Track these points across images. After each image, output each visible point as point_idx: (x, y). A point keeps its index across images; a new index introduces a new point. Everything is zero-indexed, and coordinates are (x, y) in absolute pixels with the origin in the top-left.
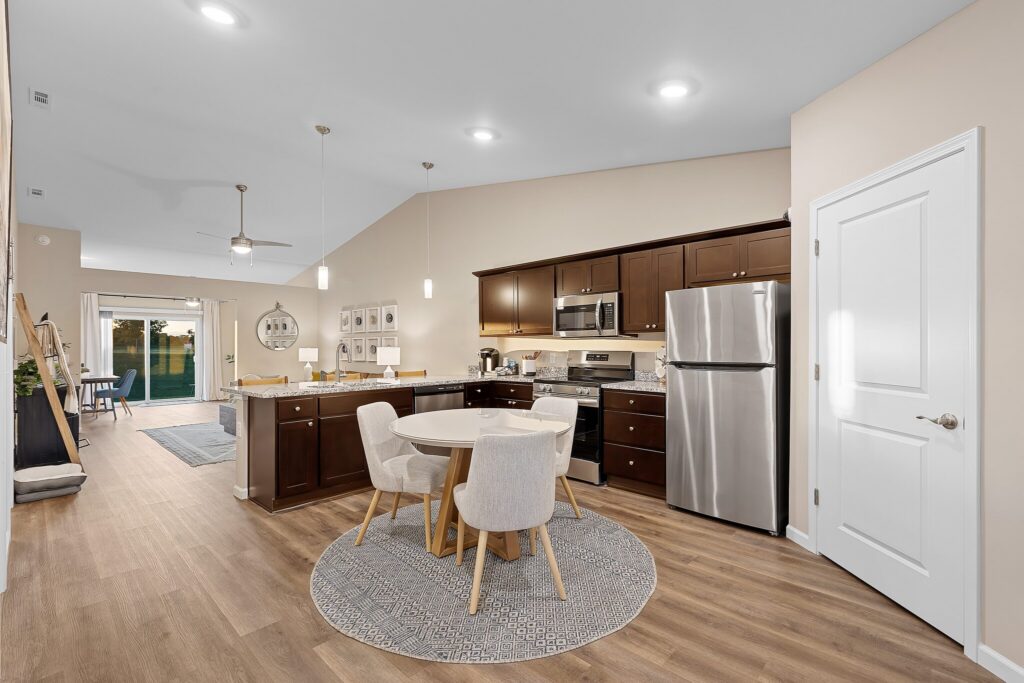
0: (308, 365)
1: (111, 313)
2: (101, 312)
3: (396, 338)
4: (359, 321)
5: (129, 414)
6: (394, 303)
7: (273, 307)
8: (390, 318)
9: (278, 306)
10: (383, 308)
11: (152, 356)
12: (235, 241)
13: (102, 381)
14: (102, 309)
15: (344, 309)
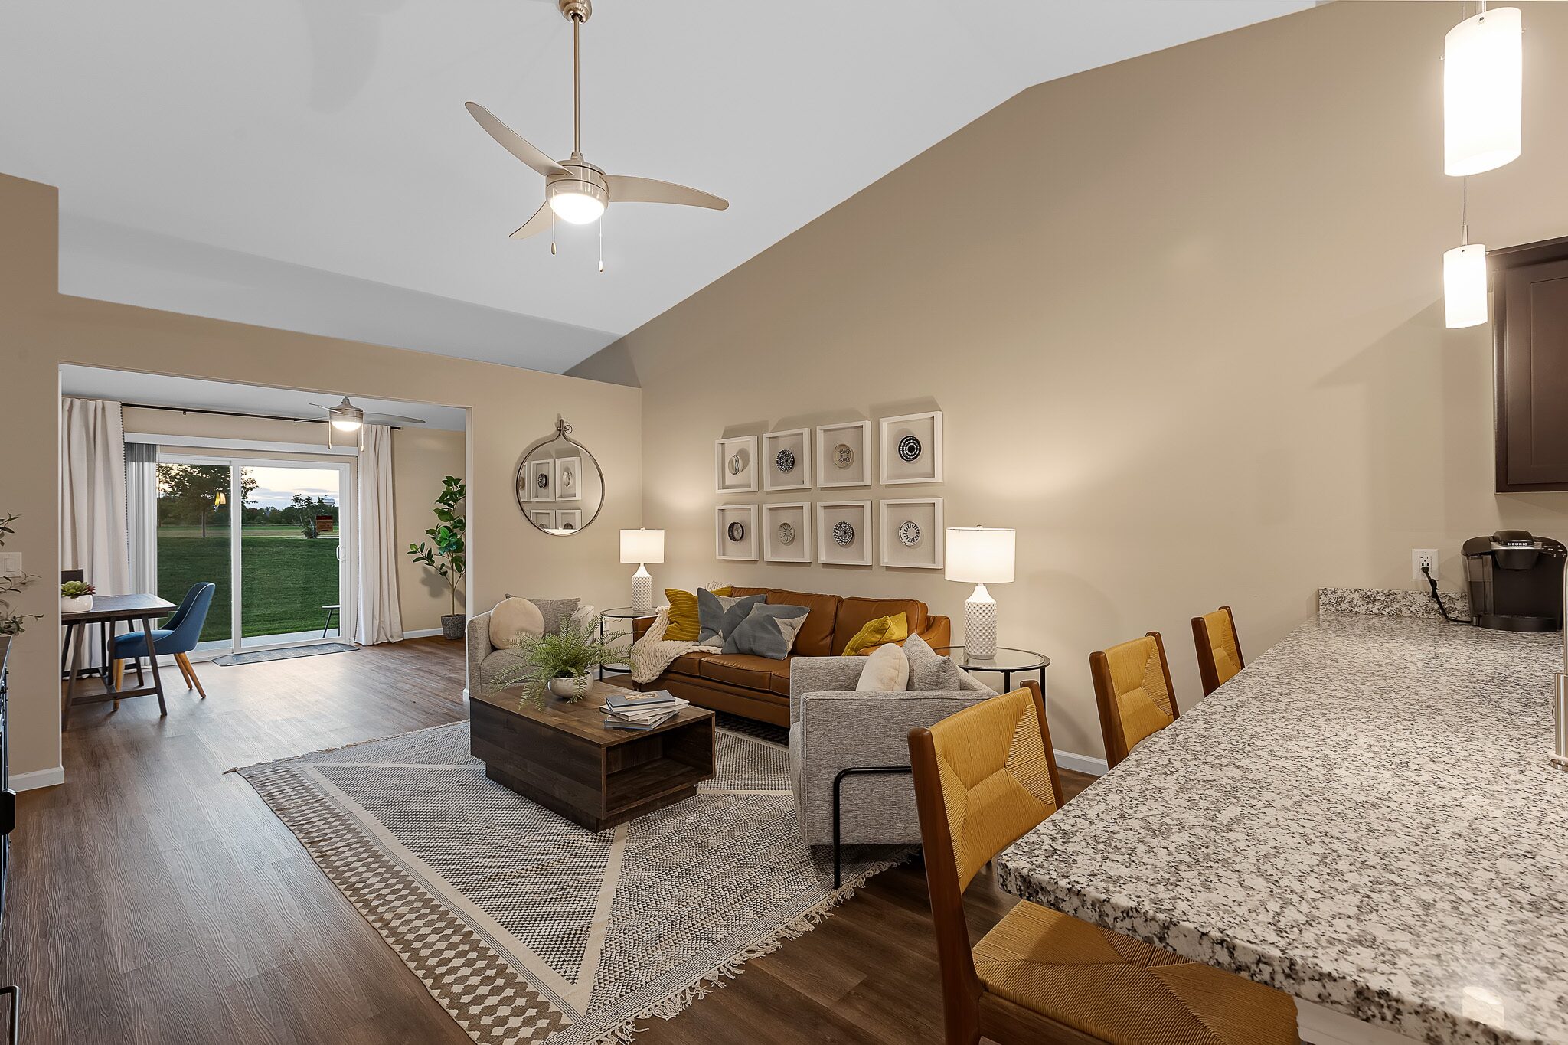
0: (642, 573)
1: (152, 448)
2: (129, 447)
3: (939, 503)
4: (787, 461)
5: (196, 695)
6: (931, 405)
7: (552, 430)
8: (910, 449)
9: (561, 428)
10: (884, 424)
11: (246, 543)
12: (558, 176)
13: (130, 616)
14: (131, 438)
15: (729, 433)
